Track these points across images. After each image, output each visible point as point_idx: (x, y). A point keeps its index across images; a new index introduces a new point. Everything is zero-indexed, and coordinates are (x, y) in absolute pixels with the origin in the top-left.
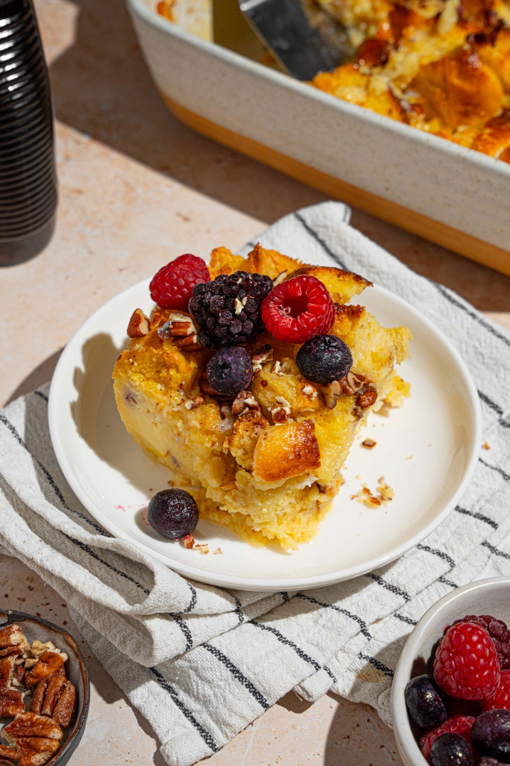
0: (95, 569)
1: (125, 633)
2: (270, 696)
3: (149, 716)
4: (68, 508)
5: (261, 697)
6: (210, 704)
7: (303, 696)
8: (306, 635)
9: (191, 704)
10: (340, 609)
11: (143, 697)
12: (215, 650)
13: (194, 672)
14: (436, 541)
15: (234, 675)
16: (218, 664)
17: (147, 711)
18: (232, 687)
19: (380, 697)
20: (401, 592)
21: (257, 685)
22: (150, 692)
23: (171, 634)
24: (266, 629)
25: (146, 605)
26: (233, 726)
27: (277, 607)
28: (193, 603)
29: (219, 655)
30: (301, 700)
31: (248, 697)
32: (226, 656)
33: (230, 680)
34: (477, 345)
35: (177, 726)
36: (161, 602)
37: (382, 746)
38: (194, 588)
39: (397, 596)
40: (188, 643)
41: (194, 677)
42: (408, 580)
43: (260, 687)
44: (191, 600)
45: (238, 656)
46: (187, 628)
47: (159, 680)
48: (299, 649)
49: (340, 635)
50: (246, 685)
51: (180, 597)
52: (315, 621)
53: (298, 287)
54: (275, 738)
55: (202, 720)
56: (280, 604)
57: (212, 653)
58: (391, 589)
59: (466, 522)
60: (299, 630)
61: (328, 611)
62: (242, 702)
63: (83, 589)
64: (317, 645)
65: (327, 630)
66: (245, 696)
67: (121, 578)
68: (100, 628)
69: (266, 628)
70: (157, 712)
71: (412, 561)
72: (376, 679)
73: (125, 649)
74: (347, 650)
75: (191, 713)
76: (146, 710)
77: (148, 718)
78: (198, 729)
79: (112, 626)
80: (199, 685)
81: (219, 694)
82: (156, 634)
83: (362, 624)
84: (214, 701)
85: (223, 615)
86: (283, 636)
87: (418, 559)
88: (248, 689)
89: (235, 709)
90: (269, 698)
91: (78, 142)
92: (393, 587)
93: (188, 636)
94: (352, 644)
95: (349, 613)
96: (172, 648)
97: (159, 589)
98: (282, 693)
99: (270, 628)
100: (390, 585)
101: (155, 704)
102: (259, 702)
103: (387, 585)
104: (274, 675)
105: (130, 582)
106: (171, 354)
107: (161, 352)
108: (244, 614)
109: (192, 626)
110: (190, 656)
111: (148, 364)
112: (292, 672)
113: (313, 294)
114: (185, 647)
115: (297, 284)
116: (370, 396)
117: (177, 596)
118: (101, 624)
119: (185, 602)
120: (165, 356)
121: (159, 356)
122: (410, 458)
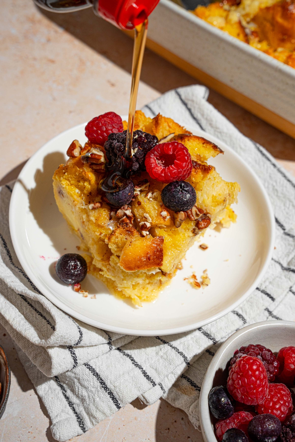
0: (23, 308)
1: (37, 352)
2: (122, 402)
3: (46, 404)
4: (14, 265)
6: (85, 401)
7: (143, 401)
8: (150, 361)
9: (74, 399)
10: (173, 346)
11: (45, 390)
12: (92, 368)
13: (77, 380)
15: (101, 385)
16: (93, 378)
18: (99, 393)
19: (191, 407)
20: (212, 338)
21: (115, 394)
22: (50, 388)
23: (64, 359)
24: (126, 355)
25: (48, 341)
26: (97, 419)
28: (79, 341)
29: (93, 372)
30: (142, 403)
31: (109, 401)
32: (98, 373)
33: (99, 388)
34: (274, 184)
35: (63, 413)
36: (58, 340)
37: (189, 437)
39: (209, 340)
40: (75, 364)
41: (77, 383)
42: (217, 330)
43: (117, 395)
44: (79, 339)
45: (105, 374)
46: (75, 355)
47: (56, 380)
48: (144, 371)
49: (171, 364)
50: (108, 393)
52: (156, 353)
53: (170, 148)
54: (123, 425)
55: (79, 411)
57: (90, 370)
58: (206, 335)
59: (256, 295)
60: (146, 358)
61: (166, 347)
62: (105, 403)
63: (12, 323)
64: (156, 370)
65: (163, 359)
66: (107, 400)
67: (39, 317)
68: (22, 347)
69: (126, 354)
70: (52, 402)
72: (190, 392)
73: (36, 362)
74: (174, 373)
75: (73, 405)
76: (45, 400)
77: (46, 406)
78: (76, 416)
79: (30, 346)
80: (80, 389)
81: (91, 396)
82: (54, 359)
83: (185, 359)
84: (87, 401)
85: (99, 345)
86: (136, 361)
88: (110, 395)
89: (100, 408)
90: (122, 403)
91: (56, 32)
92: (207, 334)
93: (75, 360)
94: (178, 369)
95: (178, 350)
96: (64, 368)
98: (130, 401)
99: (128, 354)
100: (205, 332)
101: (51, 397)
102: (115, 405)
103: (204, 331)
104: (126, 388)
105: (43, 320)
106: (87, 173)
107: (81, 170)
108: (113, 345)
109: (79, 353)
110: (75, 370)
111: (73, 176)
112: (138, 387)
113: (179, 155)
114: (72, 366)
115: (170, 146)
116: (206, 223)
117: (69, 337)
118: (23, 344)
119: (74, 340)
120: (83, 173)
121: (80, 172)
122: (226, 261)
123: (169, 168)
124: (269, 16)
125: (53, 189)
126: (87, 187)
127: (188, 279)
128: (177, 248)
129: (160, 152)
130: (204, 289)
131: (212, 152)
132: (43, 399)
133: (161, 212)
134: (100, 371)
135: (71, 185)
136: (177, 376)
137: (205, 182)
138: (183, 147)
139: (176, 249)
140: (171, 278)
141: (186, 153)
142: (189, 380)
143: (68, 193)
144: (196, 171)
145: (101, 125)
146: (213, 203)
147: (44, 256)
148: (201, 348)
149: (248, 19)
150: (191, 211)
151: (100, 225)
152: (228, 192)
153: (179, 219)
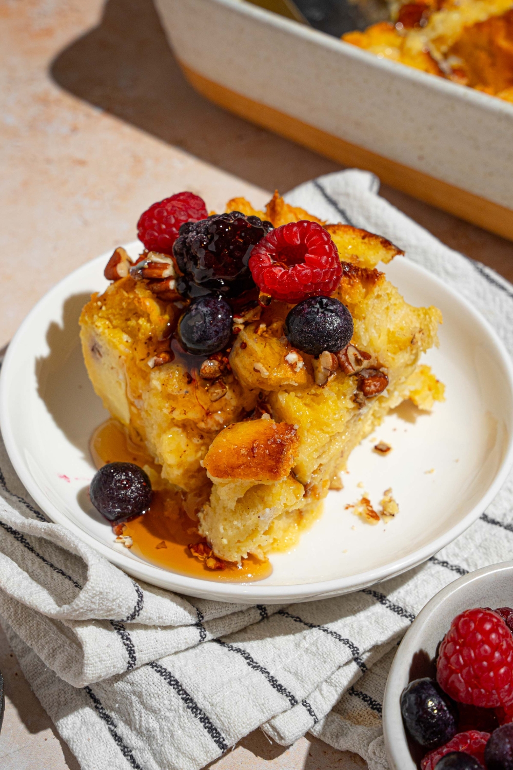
0: (26, 563)
1: (55, 644)
2: (229, 735)
3: (77, 751)
4: (9, 491)
5: (218, 735)
6: (154, 740)
7: (273, 737)
8: (284, 660)
9: (132, 739)
10: (329, 630)
11: (74, 727)
12: (165, 672)
13: (137, 698)
14: (456, 555)
15: (186, 705)
16: (168, 690)
17: (77, 745)
18: (182, 720)
19: (371, 744)
20: (408, 614)
21: (214, 719)
22: (84, 722)
23: (108, 646)
24: (234, 651)
25: (74, 606)
27: (252, 625)
28: (137, 609)
29: (169, 679)
30: (271, 743)
31: (201, 733)
32: (179, 680)
33: (181, 711)
35: (111, 767)
36: (94, 603)
38: (141, 590)
39: (402, 619)
40: (130, 659)
41: (137, 705)
42: (417, 600)
43: (218, 721)
44: (136, 604)
45: (192, 681)
46: (130, 641)
47: (96, 708)
48: (272, 677)
49: (325, 662)
50: (201, 718)
51: (121, 599)
52: (296, 644)
53: (296, 233)
55: (144, 761)
56: (255, 621)
57: (161, 675)
58: (396, 610)
59: (495, 535)
60: (276, 655)
61: (314, 633)
62: (194, 740)
63: (6, 585)
64: (296, 674)
65: (310, 655)
66: (198, 733)
67: (56, 575)
68: (26, 636)
69: (234, 649)
70: (89, 747)
71: (424, 578)
72: (369, 721)
73: (53, 664)
74: (335, 683)
75: (131, 751)
76: (74, 744)
77: (76, 754)
79: (41, 635)
80: (143, 715)
81: (166, 727)
82: (88, 645)
83: (354, 650)
84: (159, 737)
85: (179, 628)
86: (255, 660)
87: (432, 575)
88: (203, 724)
89: (184, 748)
90: (228, 737)
91: (88, 116)
92: (398, 608)
93: (131, 651)
94: (342, 676)
95: (340, 636)
96: (108, 665)
97: (92, 587)
98: (245, 732)
99: (239, 649)
100: (394, 606)
101: (87, 738)
102: (215, 741)
103: (392, 605)
104: (236, 707)
105: (67, 581)
106: (142, 300)
107: (132, 296)
108: (207, 629)
109: (137, 638)
110: (132, 677)
111: (118, 310)
112: (259, 705)
113: (313, 243)
114: (126, 665)
115: (295, 229)
116: (377, 381)
117: (117, 598)
118: (28, 631)
119: (127, 606)
120: (136, 302)
121: (130, 301)
122: (430, 472)
123: (295, 269)
124: (483, 40)
125: (80, 345)
126: (143, 327)
127: (353, 506)
128: (324, 428)
129: (276, 243)
130: (387, 523)
131: (382, 252)
132: (70, 744)
133: (285, 356)
134: (183, 676)
135: (114, 327)
136: (340, 690)
137: (369, 302)
138: (318, 228)
139: (322, 430)
140: (318, 499)
141: (326, 239)
142: (365, 698)
143: (109, 342)
144: (352, 281)
145: (165, 214)
146: (391, 345)
147: (67, 476)
148: (386, 632)
149: (444, 48)
150: (346, 355)
151: (171, 395)
152: (418, 325)
153: (322, 367)
